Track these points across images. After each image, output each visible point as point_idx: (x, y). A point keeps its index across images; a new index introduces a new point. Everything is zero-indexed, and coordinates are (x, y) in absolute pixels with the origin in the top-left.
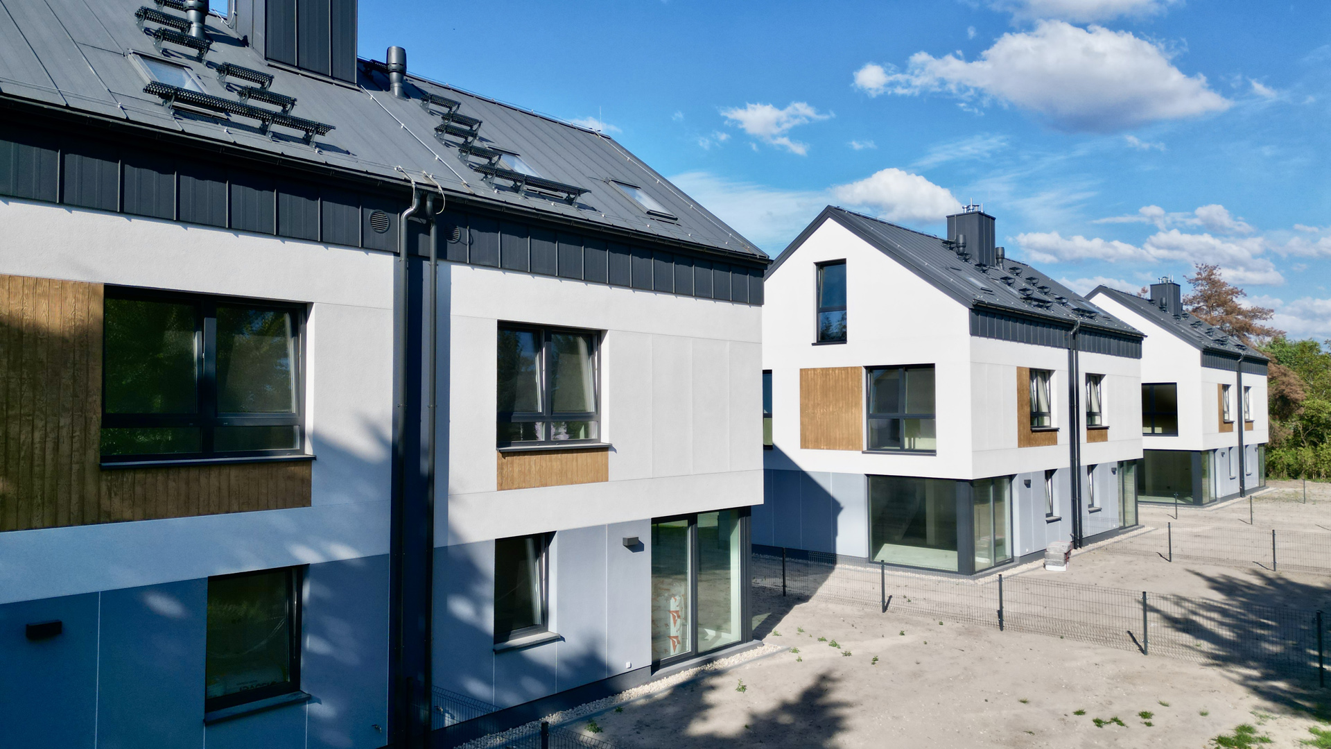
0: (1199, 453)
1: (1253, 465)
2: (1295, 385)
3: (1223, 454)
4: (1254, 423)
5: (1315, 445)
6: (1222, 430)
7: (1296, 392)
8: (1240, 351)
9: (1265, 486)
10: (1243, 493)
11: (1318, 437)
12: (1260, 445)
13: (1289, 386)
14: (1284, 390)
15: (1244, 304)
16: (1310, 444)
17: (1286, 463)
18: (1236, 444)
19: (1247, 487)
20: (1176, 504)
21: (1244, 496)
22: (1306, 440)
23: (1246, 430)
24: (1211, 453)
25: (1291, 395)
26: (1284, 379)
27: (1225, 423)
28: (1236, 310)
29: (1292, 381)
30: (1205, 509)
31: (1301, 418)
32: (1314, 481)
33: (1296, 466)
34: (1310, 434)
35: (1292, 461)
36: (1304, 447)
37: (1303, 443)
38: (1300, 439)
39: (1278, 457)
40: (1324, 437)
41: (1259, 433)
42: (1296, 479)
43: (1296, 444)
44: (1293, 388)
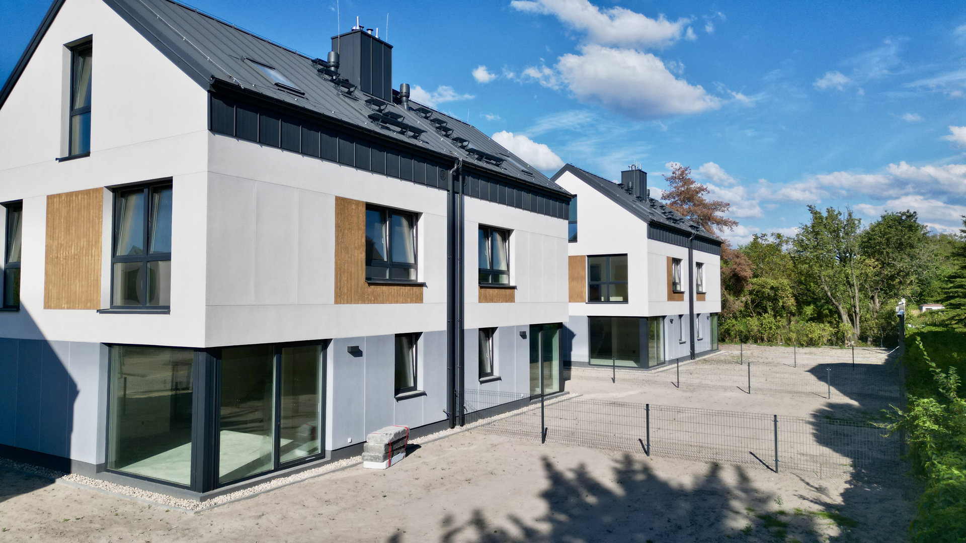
0: (645, 319)
1: (704, 330)
2: (745, 265)
3: (671, 321)
4: (706, 295)
5: (760, 314)
6: (670, 298)
7: (745, 271)
8: (693, 231)
9: (718, 349)
10: (693, 355)
11: (763, 309)
12: (712, 314)
13: (740, 266)
14: (736, 269)
15: (707, 198)
16: (757, 315)
17: (737, 330)
18: (686, 312)
19: (698, 350)
20: (614, 367)
21: (694, 359)
22: (754, 311)
23: (697, 300)
24: (661, 319)
25: (741, 273)
26: (737, 260)
27: (674, 293)
28: (702, 204)
29: (742, 262)
30: (650, 372)
31: (751, 293)
32: (759, 345)
33: (745, 332)
34: (757, 306)
35: (742, 328)
36: (751, 317)
37: (752, 314)
38: (749, 311)
39: (732, 325)
40: (767, 308)
41: (712, 303)
42: (746, 343)
43: (745, 314)
44: (743, 267)
